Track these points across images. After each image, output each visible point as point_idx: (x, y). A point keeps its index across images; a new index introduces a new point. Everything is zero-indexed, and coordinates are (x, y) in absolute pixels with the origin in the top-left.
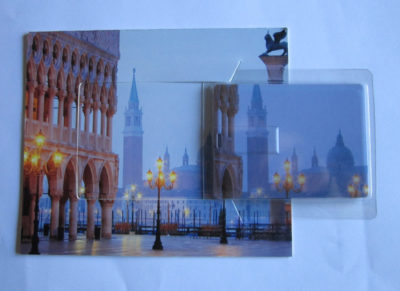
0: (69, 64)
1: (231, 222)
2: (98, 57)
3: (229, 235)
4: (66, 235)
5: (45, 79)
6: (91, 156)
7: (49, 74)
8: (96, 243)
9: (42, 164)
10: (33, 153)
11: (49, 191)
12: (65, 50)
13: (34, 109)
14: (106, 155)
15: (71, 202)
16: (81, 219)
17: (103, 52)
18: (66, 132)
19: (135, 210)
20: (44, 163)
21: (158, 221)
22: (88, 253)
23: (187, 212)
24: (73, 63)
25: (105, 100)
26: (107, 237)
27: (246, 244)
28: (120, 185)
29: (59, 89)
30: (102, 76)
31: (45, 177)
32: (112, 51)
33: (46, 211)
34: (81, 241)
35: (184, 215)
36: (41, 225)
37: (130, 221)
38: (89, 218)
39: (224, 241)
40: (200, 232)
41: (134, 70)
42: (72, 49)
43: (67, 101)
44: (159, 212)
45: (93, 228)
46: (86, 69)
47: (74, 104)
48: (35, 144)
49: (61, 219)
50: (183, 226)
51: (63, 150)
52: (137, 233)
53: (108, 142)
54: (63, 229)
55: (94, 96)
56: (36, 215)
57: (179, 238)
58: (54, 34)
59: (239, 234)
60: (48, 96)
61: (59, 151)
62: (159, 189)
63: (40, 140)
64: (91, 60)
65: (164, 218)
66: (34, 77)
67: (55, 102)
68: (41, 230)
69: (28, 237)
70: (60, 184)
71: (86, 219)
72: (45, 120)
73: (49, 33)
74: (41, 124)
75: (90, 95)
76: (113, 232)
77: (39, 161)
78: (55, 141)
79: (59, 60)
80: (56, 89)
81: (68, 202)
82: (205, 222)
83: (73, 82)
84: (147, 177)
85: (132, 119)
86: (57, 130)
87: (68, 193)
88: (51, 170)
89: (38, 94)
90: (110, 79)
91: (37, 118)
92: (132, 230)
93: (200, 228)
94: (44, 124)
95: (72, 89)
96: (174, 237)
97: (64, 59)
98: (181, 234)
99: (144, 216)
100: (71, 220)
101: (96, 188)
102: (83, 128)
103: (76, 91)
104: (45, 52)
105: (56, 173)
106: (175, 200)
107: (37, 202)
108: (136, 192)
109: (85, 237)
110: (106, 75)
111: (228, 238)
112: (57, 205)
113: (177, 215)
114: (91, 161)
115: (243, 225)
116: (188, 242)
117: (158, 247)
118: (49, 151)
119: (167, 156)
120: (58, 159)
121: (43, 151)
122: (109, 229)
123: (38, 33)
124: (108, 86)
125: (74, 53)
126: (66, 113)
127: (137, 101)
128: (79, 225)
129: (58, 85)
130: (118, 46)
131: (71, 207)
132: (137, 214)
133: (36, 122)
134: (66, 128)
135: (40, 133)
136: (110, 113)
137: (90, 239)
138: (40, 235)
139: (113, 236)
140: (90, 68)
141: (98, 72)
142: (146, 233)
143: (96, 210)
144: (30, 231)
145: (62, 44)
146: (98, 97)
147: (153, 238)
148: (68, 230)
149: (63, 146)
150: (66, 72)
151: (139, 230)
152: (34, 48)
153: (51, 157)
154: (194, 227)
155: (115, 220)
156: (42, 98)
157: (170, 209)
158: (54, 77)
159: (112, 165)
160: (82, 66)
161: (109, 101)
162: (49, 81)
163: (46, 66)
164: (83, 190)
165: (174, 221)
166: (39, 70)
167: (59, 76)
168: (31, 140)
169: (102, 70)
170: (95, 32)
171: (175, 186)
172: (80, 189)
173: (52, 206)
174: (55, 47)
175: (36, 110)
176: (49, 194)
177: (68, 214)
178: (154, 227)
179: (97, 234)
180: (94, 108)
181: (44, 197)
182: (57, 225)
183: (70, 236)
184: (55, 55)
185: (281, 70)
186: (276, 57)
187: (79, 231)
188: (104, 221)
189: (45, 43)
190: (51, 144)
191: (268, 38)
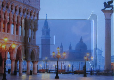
0: (18, 12)
1: (88, 69)
2: (30, 9)
3: (88, 74)
4: (18, 73)
5: (7, 17)
7: (9, 15)
9: (7, 48)
10: (3, 44)
11: (10, 58)
12: (16, 7)
13: (3, 28)
15: (20, 61)
16: (24, 68)
17: (33, 8)
18: (17, 37)
19: (47, 65)
20: (8, 47)
23: (70, 65)
24: (20, 11)
26: (36, 74)
29: (14, 21)
31: (8, 53)
32: (37, 7)
35: (68, 67)
36: (7, 69)
37: (45, 68)
38: (28, 68)
39: (85, 76)
40: (75, 73)
41: (47, 14)
42: (19, 6)
43: (17, 25)
44: (57, 66)
45: (29, 71)
46: (26, 14)
47: (20, 27)
48: (4, 41)
49: (16, 68)
50: (68, 71)
51: (16, 43)
52: (48, 73)
54: (16, 71)
56: (5, 66)
57: (66, 75)
59: (92, 73)
60: (9, 24)
61: (14, 43)
63: (6, 40)
64: (27, 11)
67: (12, 26)
68: (7, 72)
69: (2, 74)
70: (15, 55)
71: (26, 68)
72: (8, 32)
76: (38, 72)
78: (13, 40)
79: (14, 10)
80: (12, 21)
81: (19, 62)
82: (78, 69)
83: (20, 19)
86: (13, 36)
88: (11, 50)
89: (4, 23)
90: (36, 18)
91: (5, 32)
92: (46, 72)
93: (75, 71)
94: (8, 34)
95: (20, 21)
96: (64, 74)
97: (16, 10)
98: (67, 73)
99: (51, 67)
104: (7, 7)
105: (13, 51)
107: (5, 61)
109: (26, 74)
110: (34, 16)
111: (87, 75)
112: (14, 63)
113: (65, 66)
115: (93, 70)
116: (69, 76)
118: (10, 44)
120: (14, 46)
121: (7, 43)
122: (36, 71)
125: (20, 8)
126: (17, 30)
128: (23, 70)
129: (13, 20)
130: (40, 5)
131: (20, 64)
132: (48, 66)
133: (4, 33)
134: (17, 35)
135: (6, 37)
136: (35, 30)
137: (28, 75)
138: (7, 73)
139: (38, 74)
140: (27, 14)
141: (31, 15)
142: (52, 73)
144: (2, 72)
145: (15, 5)
147: (55, 75)
148: (19, 71)
149: (16, 42)
150: (17, 15)
151: (49, 72)
153: (11, 46)
154: (73, 71)
155: (39, 68)
156: (7, 25)
157: (62, 64)
158: (12, 17)
160: (23, 13)
162: (9, 18)
163: (8, 12)
165: (64, 69)
166: (5, 14)
167: (14, 16)
168: (2, 40)
169: (33, 14)
173: (11, 63)
174: (12, 6)
175: (4, 29)
176: (10, 59)
177: (18, 66)
178: (55, 71)
181: (8, 60)
182: (13, 70)
183: (19, 74)
184: (12, 9)
185: (111, 15)
186: (108, 10)
187: (23, 72)
188: (34, 68)
189: (7, 4)
190: (11, 41)
191: (105, 3)
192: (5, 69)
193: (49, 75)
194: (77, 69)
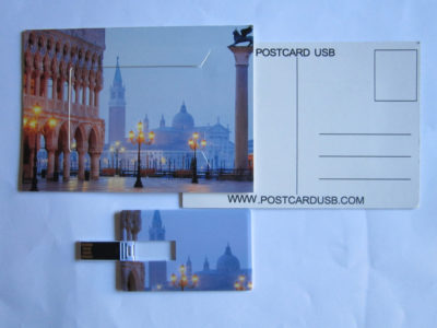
0: (61, 54)
1: (201, 167)
2: (86, 48)
3: (200, 177)
4: (61, 178)
5: (40, 65)
6: (81, 121)
7: (44, 61)
8: (85, 183)
9: (40, 127)
10: (31, 119)
11: (46, 146)
12: (57, 44)
13: (32, 87)
14: (94, 120)
15: (65, 154)
16: (73, 166)
17: (90, 45)
18: (59, 105)
19: (119, 159)
20: (41, 125)
21: (139, 167)
22: (79, 190)
23: (164, 161)
24: (65, 53)
25: (93, 80)
26: (96, 179)
27: (214, 184)
28: (106, 141)
29: (53, 72)
30: (90, 62)
31: (42, 137)
32: (99, 44)
33: (43, 161)
34: (73, 182)
35: (161, 163)
36: (39, 170)
37: (115, 167)
38: (80, 166)
39: (195, 181)
40: (175, 175)
41: (118, 58)
42: (64, 42)
43: (60, 82)
44: (139, 161)
45: (83, 172)
46: (76, 57)
47: (66, 83)
48: (33, 112)
49: (56, 166)
50: (160, 171)
51: (57, 116)
52: (121, 176)
53: (96, 111)
54: (58, 173)
55: (83, 78)
56: (35, 163)
58: (48, 32)
59: (208, 176)
60: (43, 78)
61: (53, 117)
62: (139, 144)
63: (37, 110)
64: (80, 51)
65: (144, 165)
66: (31, 63)
67: (50, 82)
68: (39, 174)
69: (29, 179)
70: (54, 142)
71: (77, 166)
72: (41, 94)
73: (44, 31)
74: (38, 97)
75: (79, 77)
76: (101, 175)
77: (37, 125)
78: (50, 111)
79: (53, 51)
80: (50, 73)
81: (62, 154)
83: (65, 67)
84: (129, 136)
85: (117, 94)
86: (51, 103)
87: (62, 147)
88: (47, 131)
89: (34, 76)
90: (96, 65)
91: (35, 94)
92: (117, 174)
93: (174, 172)
94: (41, 98)
95: (64, 72)
97: (57, 50)
98: (158, 176)
99: (127, 164)
100: (65, 166)
101: (86, 144)
102: (74, 101)
103: (68, 74)
104: (40, 45)
105: (50, 133)
106: (153, 152)
107: (36, 154)
108: (120, 146)
110: (93, 61)
112: (53, 156)
113: (155, 162)
114: (81, 125)
115: (212, 170)
117: (138, 185)
118: (45, 118)
119: (146, 120)
120: (53, 123)
121: (40, 118)
122: (97, 173)
123: (34, 31)
124: (95, 70)
125: (65, 46)
126: (59, 90)
127: (121, 81)
128: (71, 170)
129: (52, 69)
130: (104, 41)
131: (64, 158)
132: (121, 162)
133: (33, 97)
134: (59, 101)
135: (37, 104)
136: (97, 89)
137: (81, 180)
138: (39, 178)
140: (80, 57)
141: (86, 59)
142: (129, 175)
143: (86, 159)
144: (30, 175)
145: (55, 39)
146: (87, 78)
148: (63, 174)
149: (56, 114)
150: (58, 60)
151: (122, 173)
152: (31, 42)
153: (47, 122)
154: (170, 172)
155: (102, 167)
156: (38, 79)
157: (149, 158)
158: (49, 63)
159: (99, 127)
160: (72, 55)
161: (96, 81)
162: (44, 67)
163: (42, 55)
164: (74, 145)
165: (152, 167)
166: (35, 59)
167: (53, 63)
168: (29, 110)
169: (90, 57)
170: (83, 30)
171: (153, 143)
172: (72, 144)
173: (48, 157)
174: (49, 41)
175: (34, 88)
176: (46, 148)
177: (62, 163)
178: (135, 171)
179: (87, 176)
180: (83, 85)
181: (42, 151)
182: (52, 171)
183: (64, 178)
184: (49, 48)
185: (247, 57)
186: (242, 47)
187: (71, 174)
188: (93, 167)
189: (40, 38)
190: (47, 113)
191: (236, 33)
192: (35, 169)
193: (123, 180)
194: (178, 168)
